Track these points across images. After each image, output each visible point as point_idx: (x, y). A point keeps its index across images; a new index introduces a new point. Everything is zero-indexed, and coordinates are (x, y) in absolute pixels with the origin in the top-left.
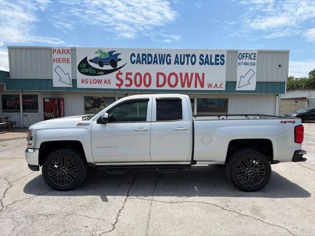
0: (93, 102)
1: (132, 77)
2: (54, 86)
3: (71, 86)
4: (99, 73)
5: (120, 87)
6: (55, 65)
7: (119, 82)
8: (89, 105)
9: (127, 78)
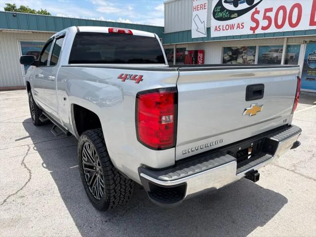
0: (231, 54)
1: (272, 15)
2: (193, 37)
3: (206, 36)
4: (233, 16)
5: (254, 32)
6: (195, 13)
7: (254, 25)
8: (227, 58)
9: (265, 17)
